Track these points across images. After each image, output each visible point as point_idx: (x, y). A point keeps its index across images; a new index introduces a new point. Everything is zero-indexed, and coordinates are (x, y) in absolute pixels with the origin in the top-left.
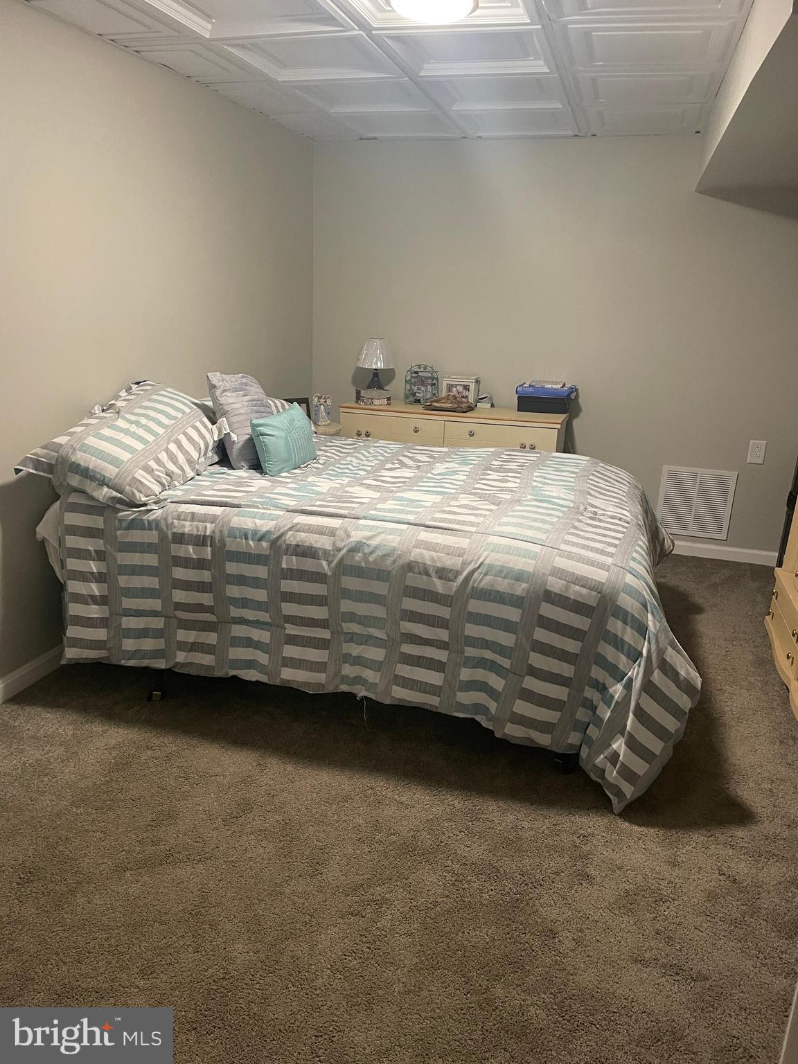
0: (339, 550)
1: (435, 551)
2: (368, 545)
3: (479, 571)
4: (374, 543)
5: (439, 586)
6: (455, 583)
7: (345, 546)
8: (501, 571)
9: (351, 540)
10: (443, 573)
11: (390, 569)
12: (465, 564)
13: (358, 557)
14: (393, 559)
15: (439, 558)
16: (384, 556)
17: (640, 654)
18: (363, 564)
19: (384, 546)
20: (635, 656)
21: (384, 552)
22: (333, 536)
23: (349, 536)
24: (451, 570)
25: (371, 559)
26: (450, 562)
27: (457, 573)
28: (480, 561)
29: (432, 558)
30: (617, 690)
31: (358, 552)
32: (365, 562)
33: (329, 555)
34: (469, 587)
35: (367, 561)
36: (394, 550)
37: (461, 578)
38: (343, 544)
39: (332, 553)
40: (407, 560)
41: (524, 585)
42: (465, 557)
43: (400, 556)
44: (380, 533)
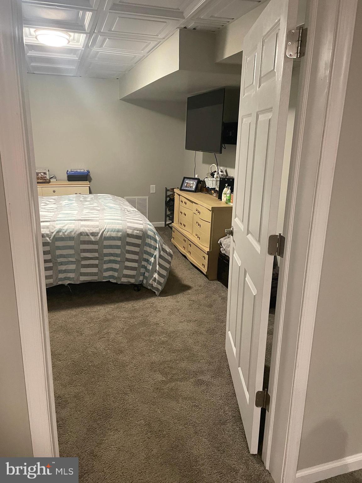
0: (53, 233)
1: (88, 227)
2: (63, 229)
3: (105, 231)
4: (65, 228)
5: (93, 238)
6: (98, 237)
7: (54, 231)
8: (112, 230)
9: (56, 228)
10: (93, 234)
11: (74, 236)
12: (100, 230)
13: (61, 234)
14: (74, 232)
15: (91, 229)
16: (71, 232)
17: (156, 248)
18: (63, 236)
19: (70, 228)
20: (155, 248)
21: (70, 230)
22: (49, 228)
23: (55, 227)
24: (96, 233)
25: (66, 234)
26: (94, 230)
27: (98, 233)
28: (105, 228)
29: (88, 230)
30: (152, 260)
31: (60, 232)
32: (64, 236)
33: (49, 235)
34: (103, 237)
35: (64, 235)
36: (74, 229)
37: (100, 235)
38: (54, 230)
39: (50, 234)
40: (79, 232)
41: (121, 233)
42: (99, 227)
43: (76, 231)
44: (66, 225)
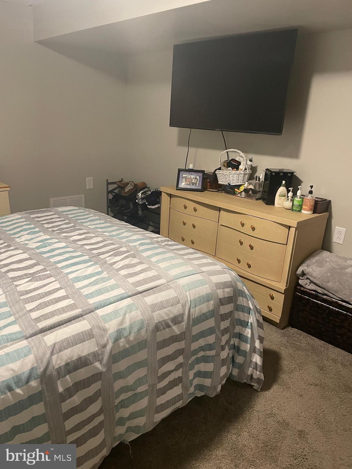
0: (105, 346)
1: (164, 308)
2: (124, 329)
3: (192, 307)
4: (127, 324)
5: (176, 330)
6: (184, 322)
7: (108, 340)
8: (200, 300)
9: (109, 332)
10: (176, 320)
12: (184, 306)
13: (122, 342)
14: (145, 329)
15: (170, 311)
16: (138, 331)
17: (250, 309)
19: (134, 323)
21: (135, 330)
22: (93, 338)
23: (105, 330)
24: (179, 315)
25: (131, 338)
26: (176, 310)
27: (182, 315)
28: (189, 300)
29: (166, 314)
30: (248, 332)
31: (121, 338)
32: (128, 344)
33: (98, 355)
34: (192, 320)
35: (128, 341)
36: (143, 322)
37: (186, 317)
38: (105, 339)
39: (99, 352)
40: (154, 324)
41: (212, 302)
42: (181, 301)
43: (148, 325)
